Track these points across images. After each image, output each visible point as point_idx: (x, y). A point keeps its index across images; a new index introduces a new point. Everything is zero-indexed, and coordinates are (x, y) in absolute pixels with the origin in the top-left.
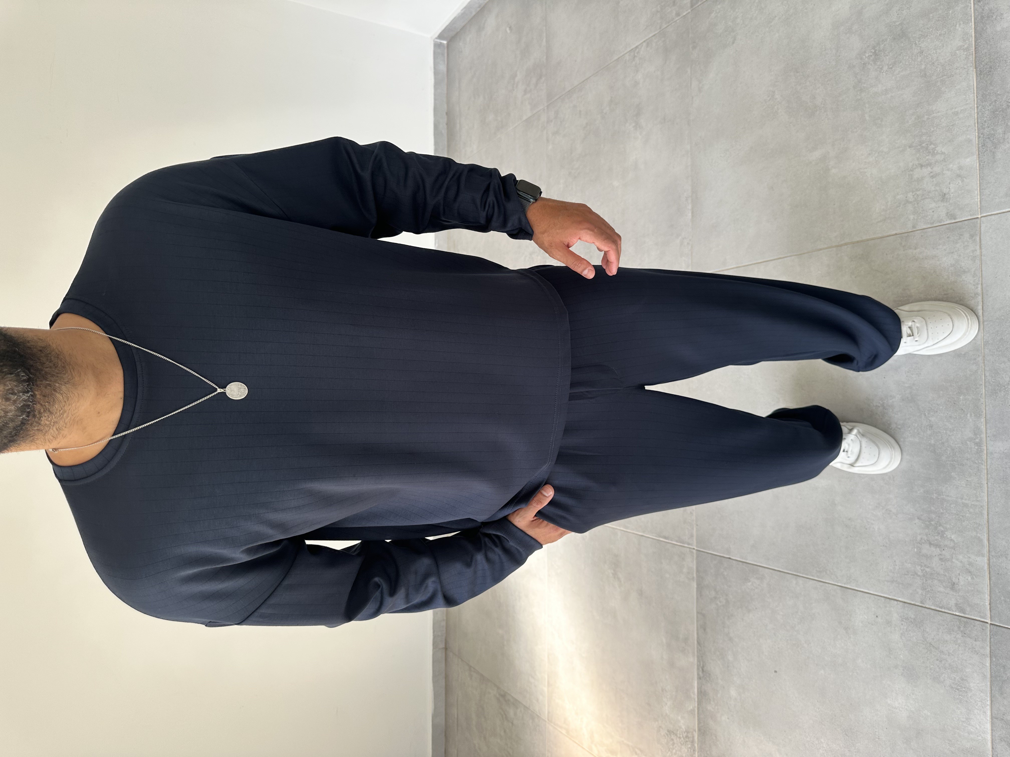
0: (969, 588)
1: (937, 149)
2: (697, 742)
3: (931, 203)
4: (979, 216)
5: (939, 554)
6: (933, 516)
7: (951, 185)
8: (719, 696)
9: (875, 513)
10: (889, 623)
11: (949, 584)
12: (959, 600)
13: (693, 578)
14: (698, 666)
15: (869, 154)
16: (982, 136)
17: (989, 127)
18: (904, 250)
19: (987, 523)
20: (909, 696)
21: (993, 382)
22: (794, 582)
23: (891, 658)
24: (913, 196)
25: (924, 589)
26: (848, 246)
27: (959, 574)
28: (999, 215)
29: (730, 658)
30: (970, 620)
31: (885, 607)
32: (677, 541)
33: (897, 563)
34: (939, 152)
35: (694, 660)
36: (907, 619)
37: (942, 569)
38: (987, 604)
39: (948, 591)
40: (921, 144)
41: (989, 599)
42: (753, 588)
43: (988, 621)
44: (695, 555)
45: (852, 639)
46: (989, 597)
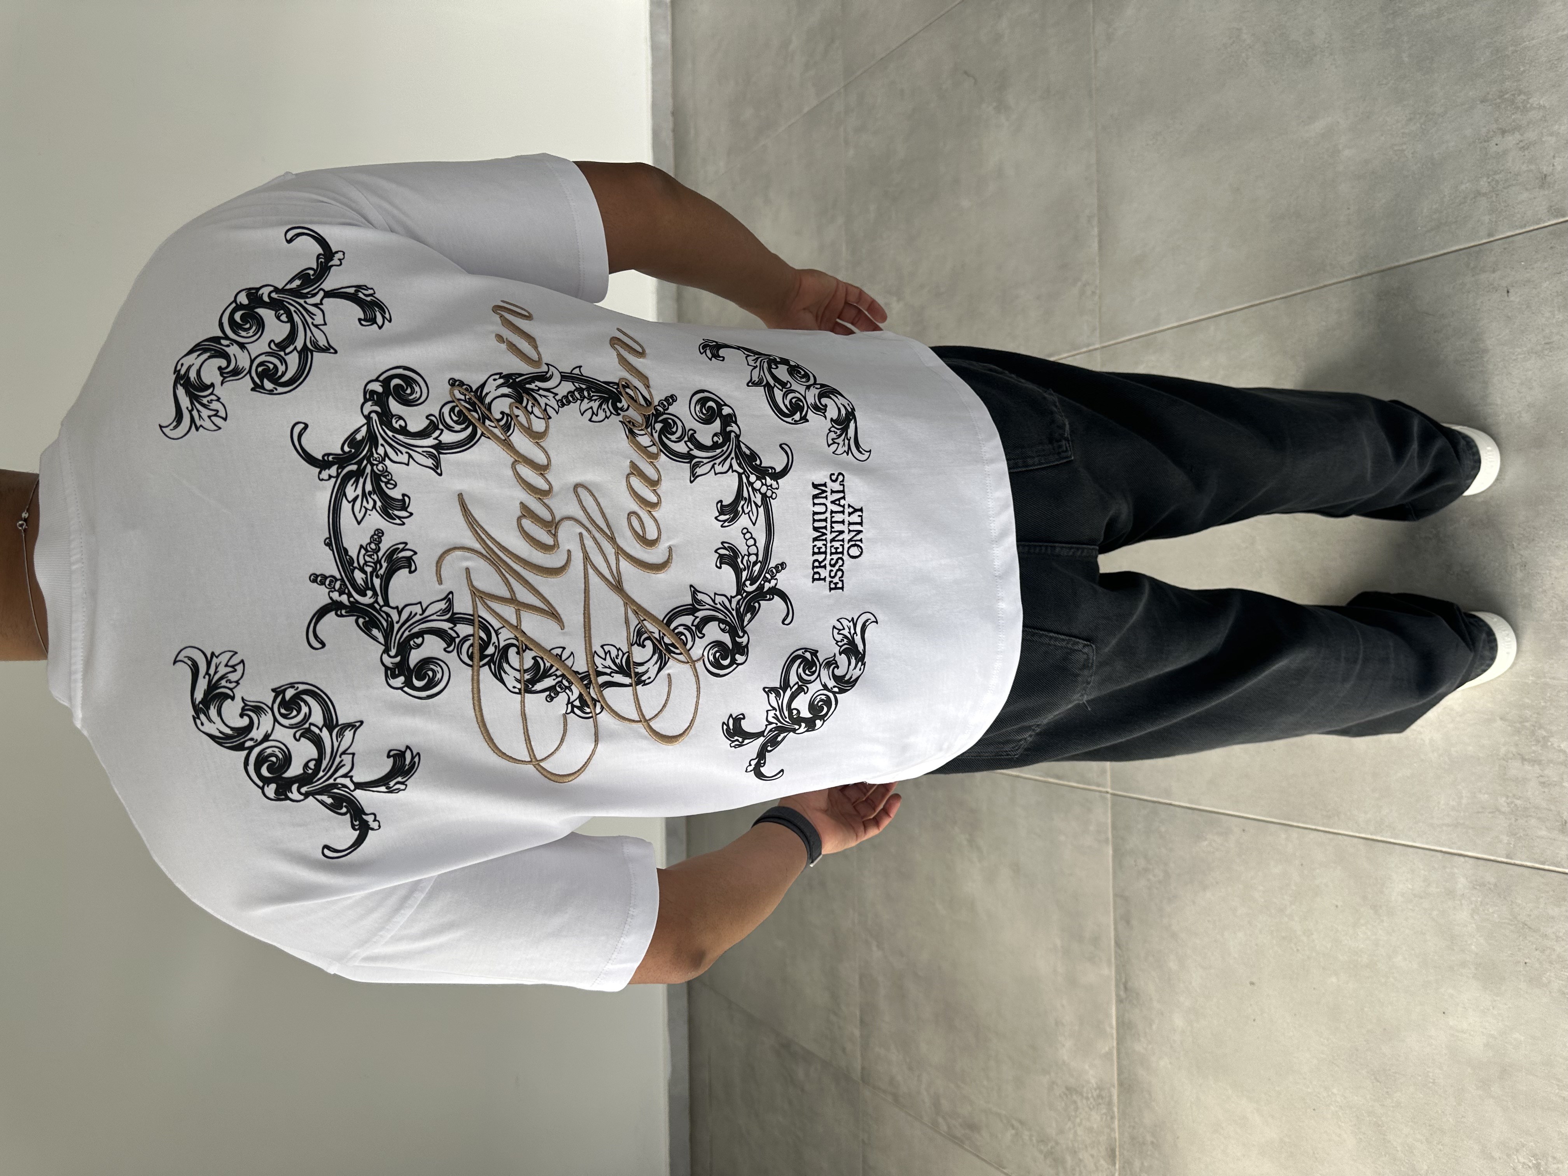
2: (1116, 1104)
3: (1521, 193)
5: (1538, 775)
6: (1528, 713)
7: (1557, 159)
8: (1154, 1027)
10: (1450, 893)
11: (1558, 824)
13: (1107, 839)
14: (1118, 982)
18: (1473, 275)
20: (1486, 1011)
22: (1283, 836)
23: (1454, 950)
25: (1513, 834)
29: (1173, 965)
31: (1444, 867)
32: (1078, 782)
33: (1464, 795)
34: (1535, 105)
35: (1109, 972)
36: (1483, 885)
37: (1543, 799)
39: (1555, 835)
40: (1502, 96)
42: (1212, 850)
44: (1108, 802)
45: (1385, 924)
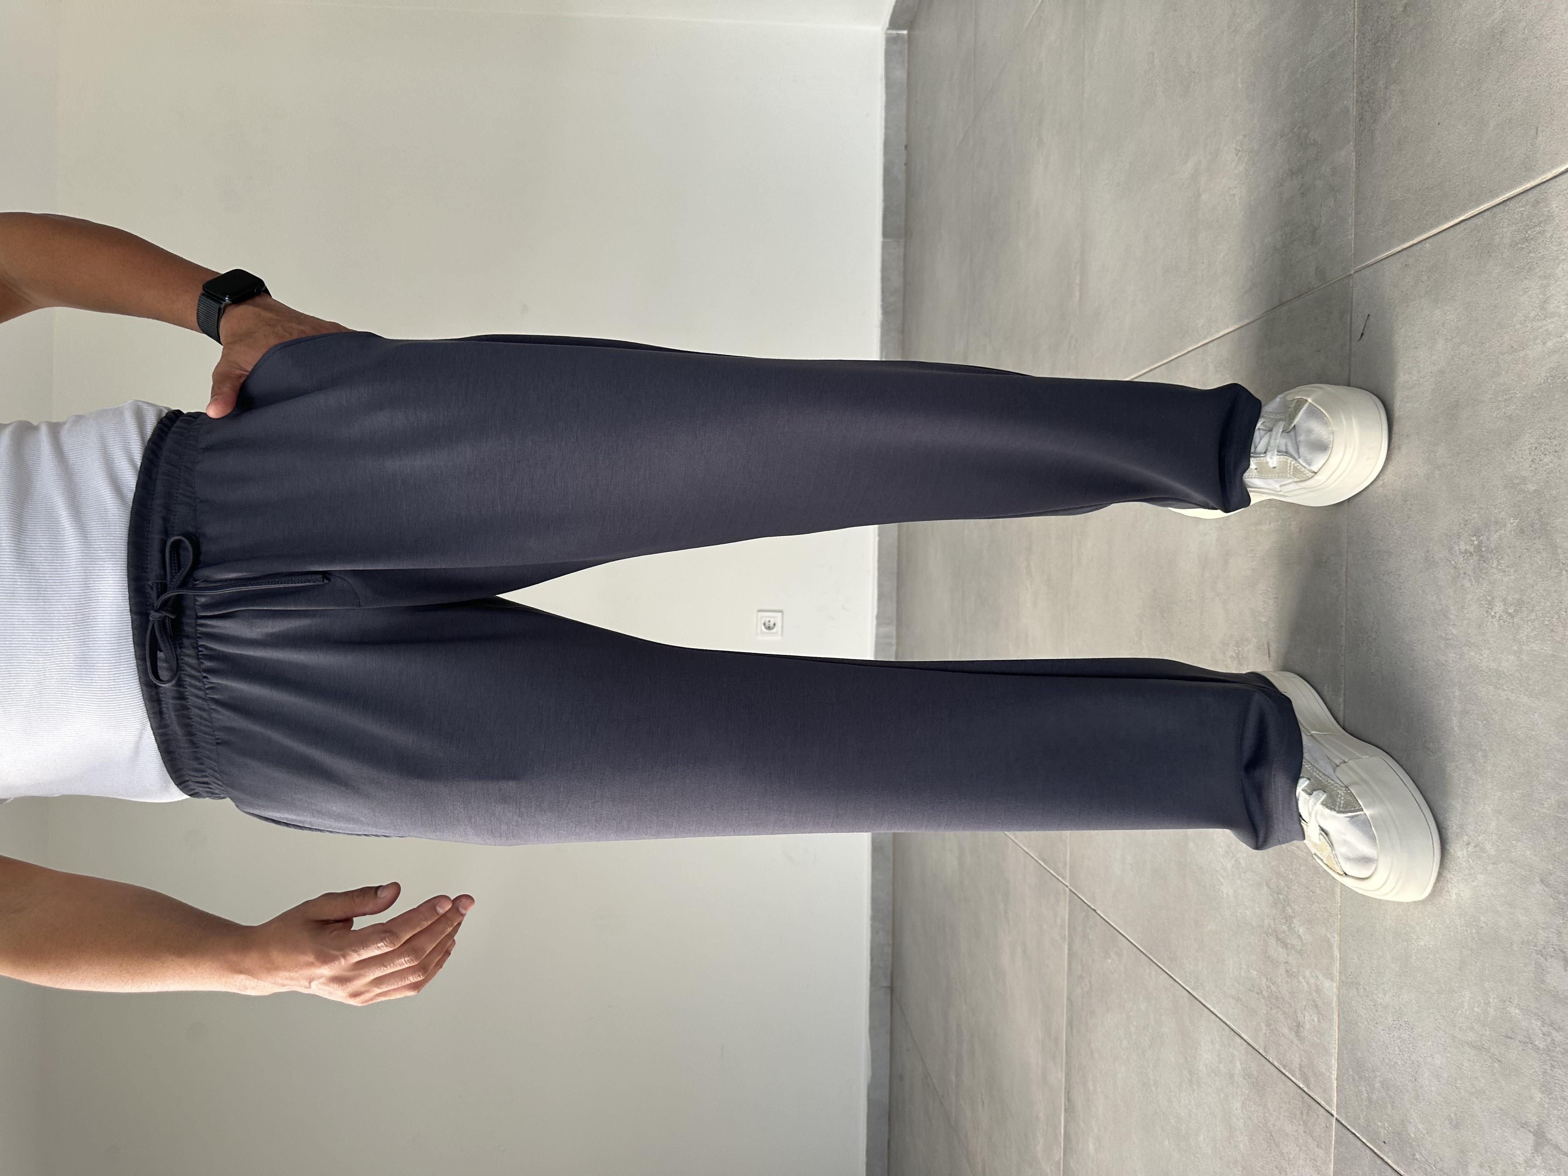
0: (1315, 1039)
1: (1310, 134)
3: (1300, 250)
4: (1352, 272)
5: (1285, 961)
6: (1282, 883)
7: (1323, 208)
8: (1080, 1146)
9: (1224, 863)
10: (1231, 1076)
11: (1295, 1024)
12: (1303, 1058)
13: (1065, 935)
14: (1066, 1088)
16: (1360, 98)
17: (1368, 78)
19: (1339, 913)
21: (1355, 622)
22: (1148, 971)
23: (1230, 1143)
24: (1282, 236)
25: (1269, 1025)
27: (1305, 1006)
28: (1375, 266)
29: (1090, 1084)
30: (1314, 1103)
31: (1229, 1045)
32: (1054, 871)
33: (1244, 966)
34: (1311, 141)
35: (1062, 1076)
36: (1250, 1076)
37: (1287, 990)
38: (1334, 1076)
39: (1292, 1036)
40: (1293, 129)
41: (1336, 1069)
42: (1113, 971)
43: (1334, 1113)
44: (1068, 898)
45: (1196, 1095)
46: (1336, 1065)
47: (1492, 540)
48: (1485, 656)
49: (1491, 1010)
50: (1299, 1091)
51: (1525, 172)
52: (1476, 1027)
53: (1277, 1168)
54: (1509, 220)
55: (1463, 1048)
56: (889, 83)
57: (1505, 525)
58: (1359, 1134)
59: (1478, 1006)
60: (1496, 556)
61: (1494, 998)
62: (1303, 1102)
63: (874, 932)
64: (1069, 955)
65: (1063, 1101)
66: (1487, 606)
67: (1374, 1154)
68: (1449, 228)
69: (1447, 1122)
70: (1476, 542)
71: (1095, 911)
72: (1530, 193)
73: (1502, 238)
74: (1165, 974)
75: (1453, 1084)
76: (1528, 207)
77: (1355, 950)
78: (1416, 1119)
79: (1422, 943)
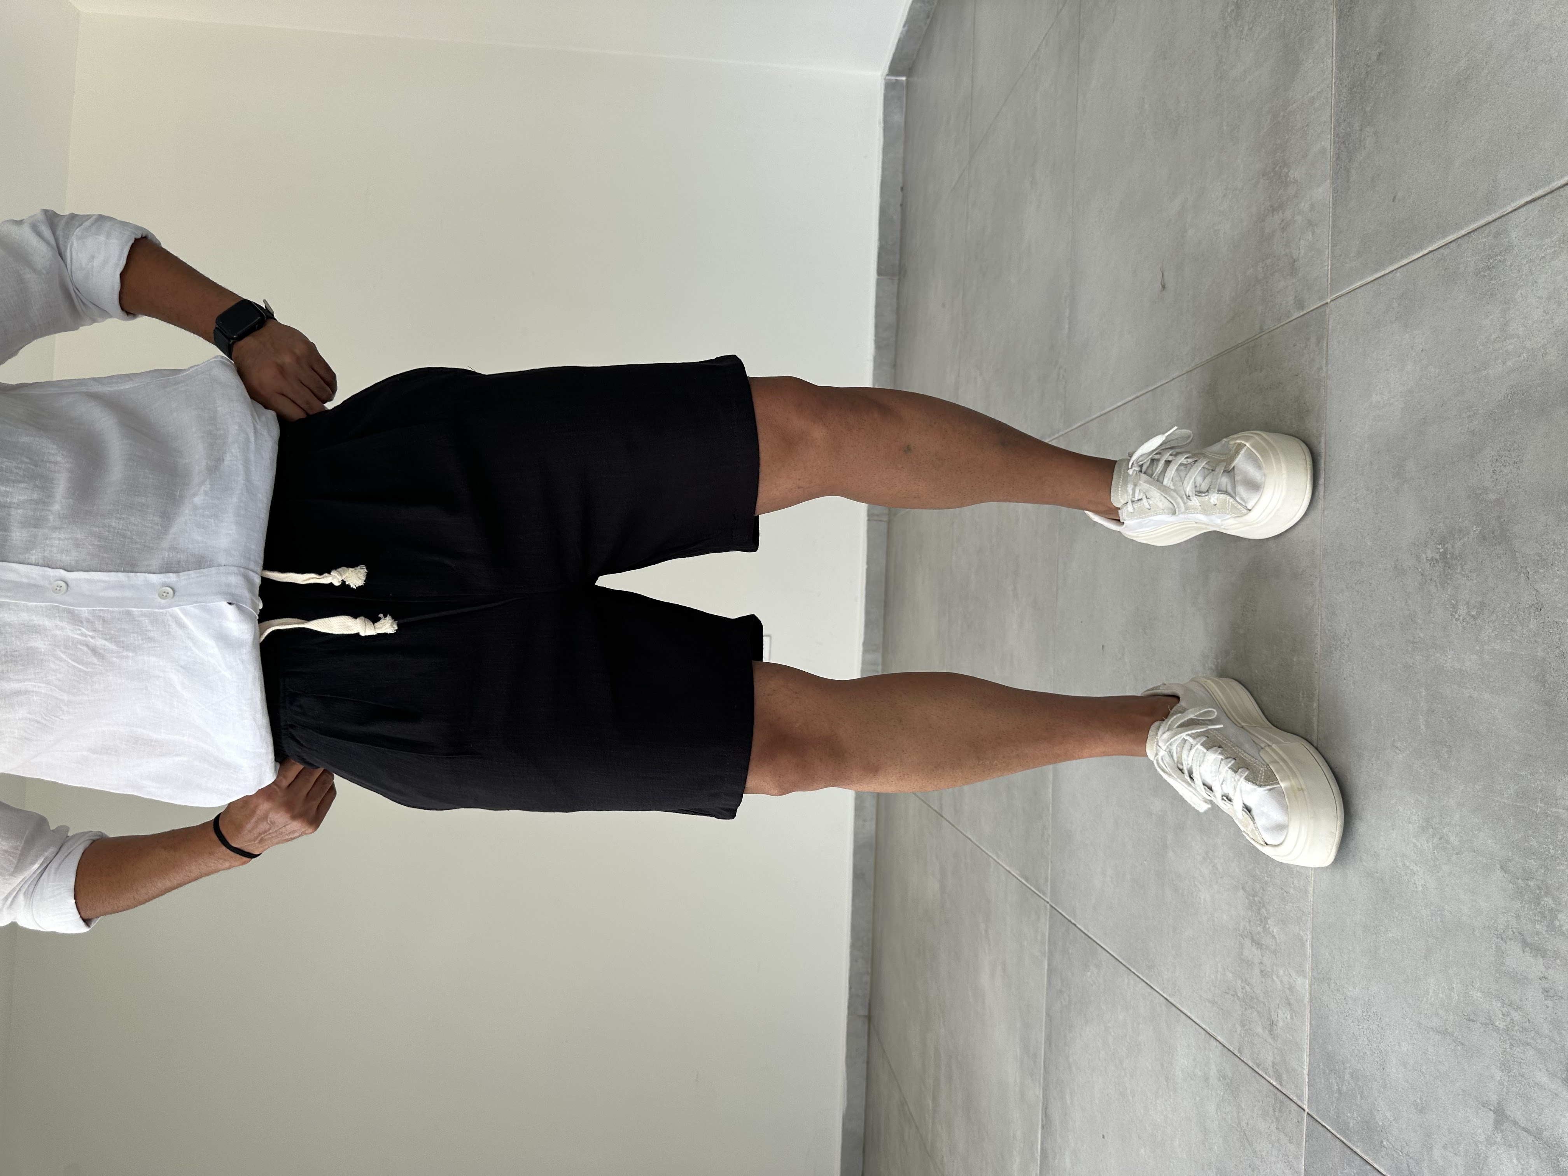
0: (1288, 1035)
1: (1290, 174)
3: (1280, 281)
4: (1329, 301)
5: (1260, 961)
6: (1258, 885)
7: (1302, 241)
8: (1056, 1161)
9: (1202, 869)
10: (1207, 1079)
11: (1269, 1023)
12: (1276, 1056)
13: (1045, 951)
14: (1043, 1104)
15: (1224, 196)
16: (1337, 139)
17: (1345, 120)
18: (1250, 374)
19: (1311, 911)
21: (1329, 630)
22: (1126, 981)
23: (1205, 1146)
25: (1243, 1026)
26: (1198, 369)
27: (1278, 1005)
28: (1349, 295)
29: (1068, 1097)
30: (1286, 1098)
31: (1205, 1048)
32: (1035, 888)
33: (1219, 969)
34: (1292, 179)
35: (1039, 1093)
36: (1224, 1077)
37: (1261, 990)
38: (1306, 1072)
39: (1266, 1035)
40: (1274, 168)
41: (1307, 1064)
42: (1092, 983)
43: (1306, 1107)
44: (1048, 913)
45: (1171, 1100)
46: (1308, 1060)
47: (1456, 547)
48: (1449, 657)
49: (1455, 996)
50: (1272, 1088)
51: (1487, 205)
52: (1440, 1012)
53: (1250, 1167)
54: (1473, 250)
55: (1428, 1033)
56: (887, 126)
57: (1468, 534)
58: (1329, 1125)
59: (1442, 993)
60: (1460, 562)
61: (1457, 983)
62: (1276, 1099)
63: (853, 960)
64: (1048, 971)
65: (1040, 1117)
66: (1451, 609)
67: (1342, 1145)
68: (1418, 258)
69: (1412, 1106)
70: (1441, 550)
71: (1075, 925)
72: (1492, 224)
73: (1466, 267)
74: (1143, 982)
75: (1419, 1070)
76: (1489, 238)
77: (1327, 946)
78: (1383, 1106)
79: (1391, 935)
